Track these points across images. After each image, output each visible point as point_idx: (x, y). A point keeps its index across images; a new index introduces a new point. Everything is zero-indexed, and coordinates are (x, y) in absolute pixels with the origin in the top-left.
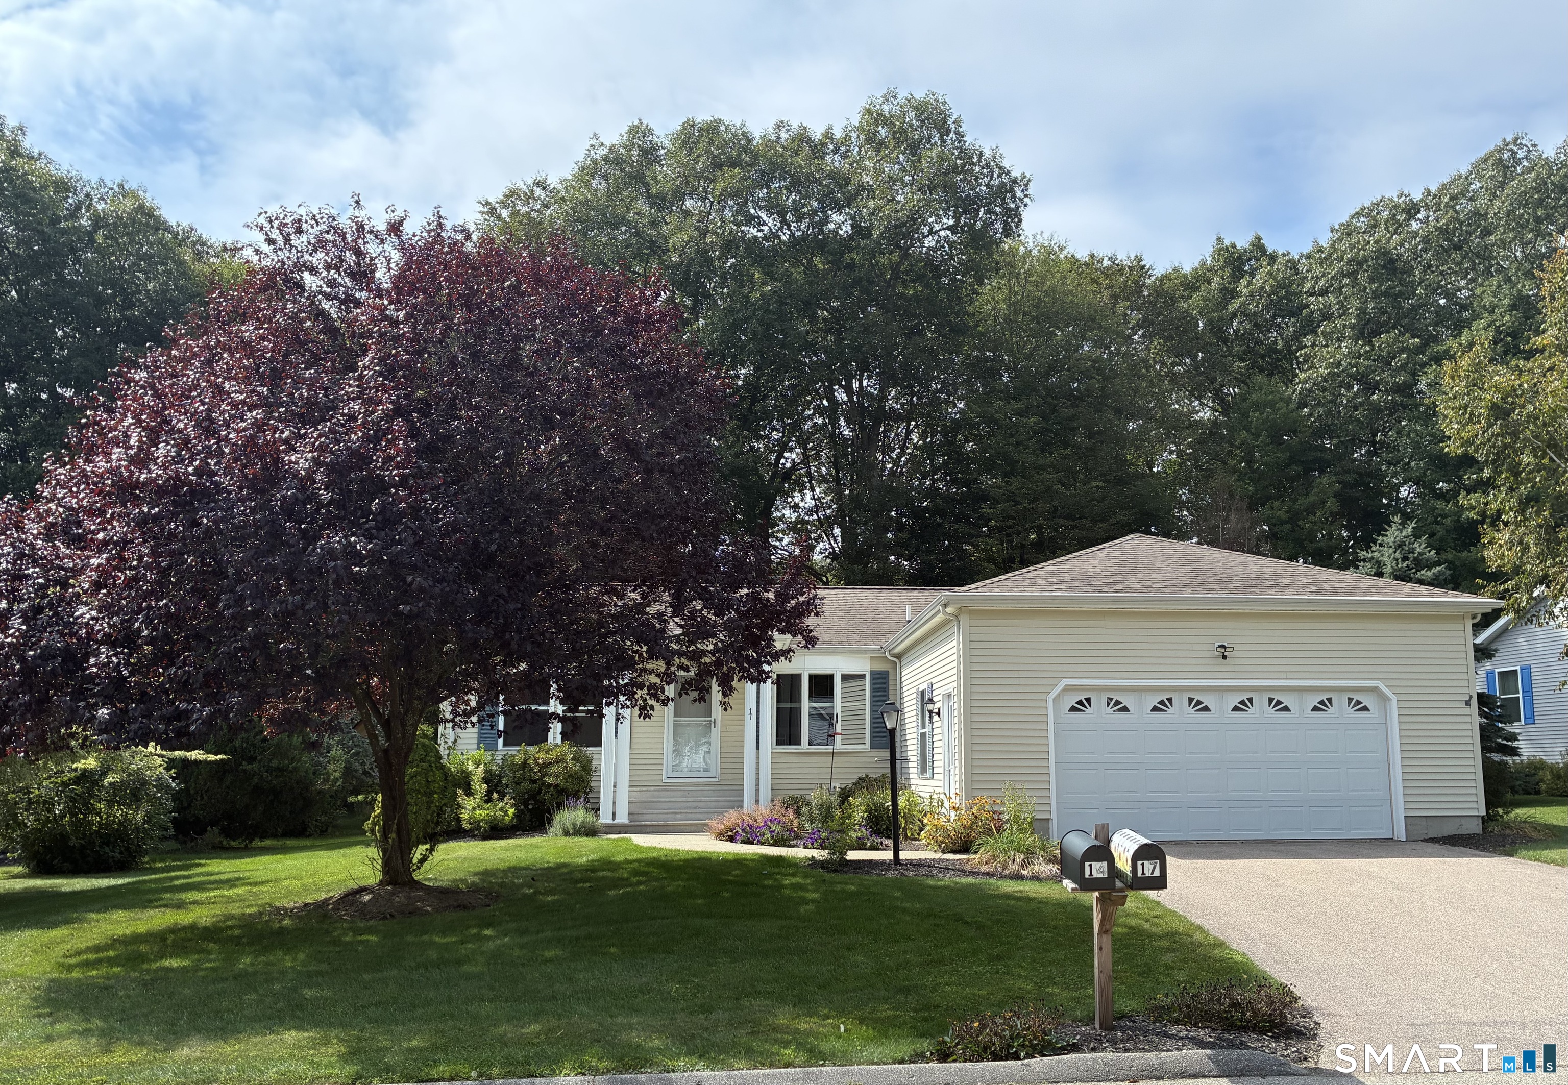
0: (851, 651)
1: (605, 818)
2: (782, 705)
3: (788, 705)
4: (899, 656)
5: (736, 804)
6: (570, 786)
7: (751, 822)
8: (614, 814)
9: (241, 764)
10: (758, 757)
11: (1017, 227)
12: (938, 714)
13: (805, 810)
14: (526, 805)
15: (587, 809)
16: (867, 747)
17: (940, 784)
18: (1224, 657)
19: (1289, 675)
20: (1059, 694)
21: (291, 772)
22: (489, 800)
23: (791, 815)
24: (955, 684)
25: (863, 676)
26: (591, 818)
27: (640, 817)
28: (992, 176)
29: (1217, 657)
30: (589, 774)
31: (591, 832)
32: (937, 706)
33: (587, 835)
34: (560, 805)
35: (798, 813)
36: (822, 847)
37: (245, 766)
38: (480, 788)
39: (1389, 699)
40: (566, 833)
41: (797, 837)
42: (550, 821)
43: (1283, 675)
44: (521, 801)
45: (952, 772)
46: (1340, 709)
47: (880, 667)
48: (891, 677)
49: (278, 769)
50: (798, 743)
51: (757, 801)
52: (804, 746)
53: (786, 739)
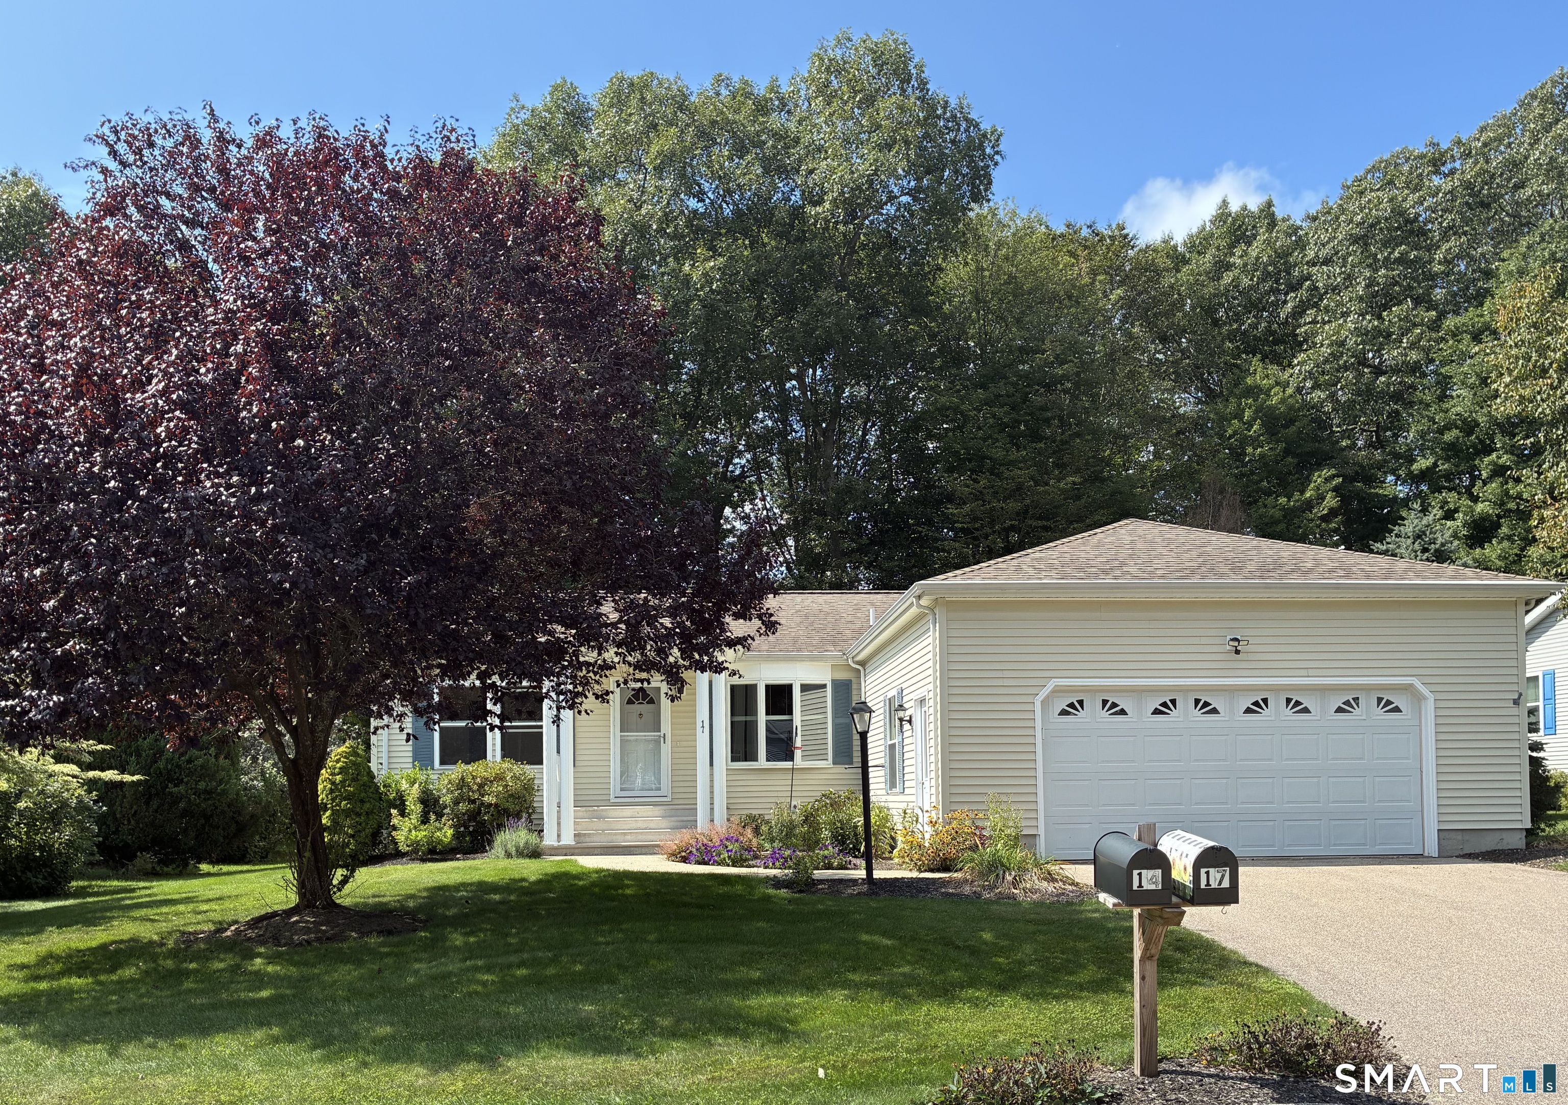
0: (812, 659)
1: (549, 839)
2: (737, 719)
3: (743, 718)
4: (863, 663)
5: (689, 824)
6: (511, 806)
7: (705, 841)
8: (559, 836)
9: (167, 786)
10: (712, 775)
11: (986, 190)
12: (910, 722)
13: (764, 828)
14: (466, 827)
15: (530, 830)
16: (829, 763)
17: (913, 798)
18: (1237, 652)
19: (1311, 672)
20: (1047, 697)
21: (219, 794)
22: (425, 820)
23: (749, 832)
24: (931, 687)
25: (824, 686)
26: (533, 839)
27: (587, 839)
28: (959, 129)
29: (1229, 652)
30: (530, 794)
31: (535, 854)
32: (908, 713)
33: (530, 857)
34: (500, 827)
35: (757, 831)
36: (783, 867)
37: (171, 788)
38: (414, 808)
39: (1425, 698)
40: (509, 855)
41: (756, 857)
42: (490, 842)
43: (1304, 672)
44: (461, 823)
45: (927, 785)
46: (1368, 710)
47: (842, 675)
48: (854, 686)
49: (206, 792)
50: (755, 759)
51: (712, 821)
52: (762, 761)
53: (742, 755)
